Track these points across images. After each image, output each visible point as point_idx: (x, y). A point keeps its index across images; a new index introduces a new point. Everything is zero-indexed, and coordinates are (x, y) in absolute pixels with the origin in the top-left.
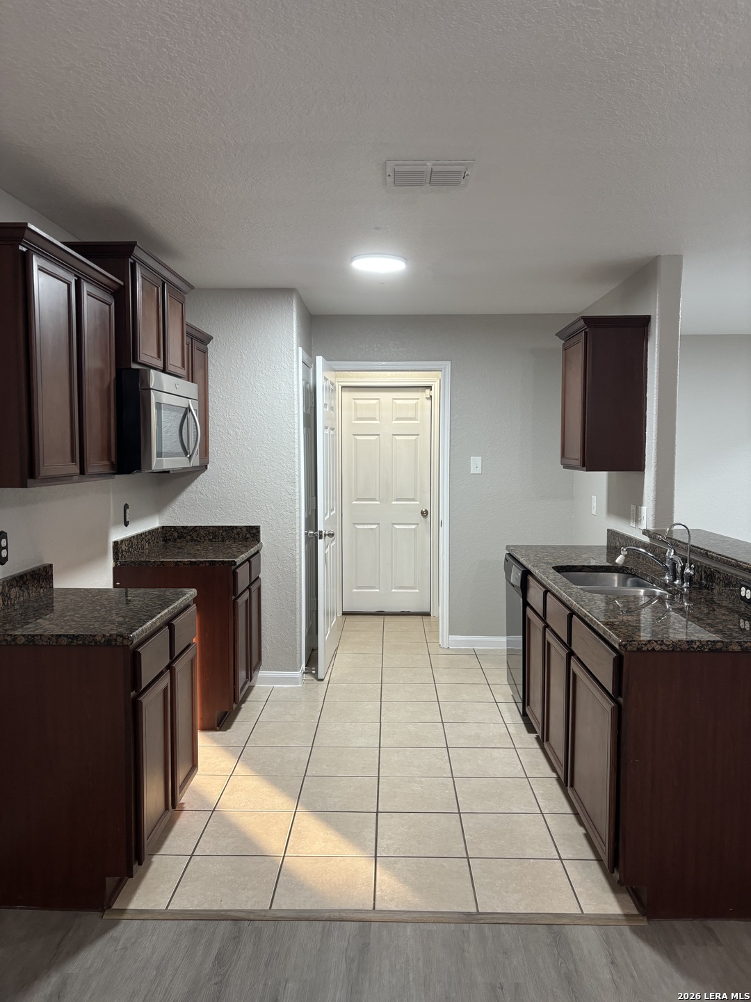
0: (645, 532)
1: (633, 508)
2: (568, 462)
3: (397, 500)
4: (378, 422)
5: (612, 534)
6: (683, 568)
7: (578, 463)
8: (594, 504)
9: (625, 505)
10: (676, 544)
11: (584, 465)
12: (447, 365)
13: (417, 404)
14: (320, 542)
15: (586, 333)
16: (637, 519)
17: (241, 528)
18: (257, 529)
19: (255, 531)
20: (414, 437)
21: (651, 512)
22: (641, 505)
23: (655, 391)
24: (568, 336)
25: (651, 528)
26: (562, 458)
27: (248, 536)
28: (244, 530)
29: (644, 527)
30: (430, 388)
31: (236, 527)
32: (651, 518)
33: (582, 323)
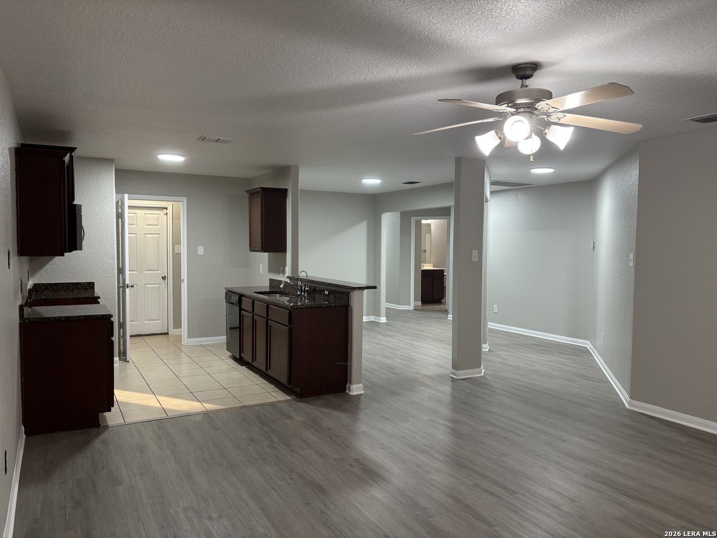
0: (288, 277)
1: (282, 268)
2: (252, 249)
3: (148, 270)
4: (135, 226)
5: (271, 281)
6: (305, 288)
7: (260, 249)
8: (261, 268)
9: (277, 267)
10: (302, 280)
11: (262, 250)
12: (185, 199)
13: (159, 216)
14: (127, 290)
15: (262, 194)
16: (284, 273)
17: (84, 283)
18: (93, 283)
19: (92, 285)
20: (157, 236)
21: (290, 269)
22: (285, 266)
23: (290, 220)
24: (252, 194)
25: (290, 275)
26: (250, 247)
27: (88, 287)
28: (86, 284)
29: (287, 275)
30: (167, 209)
31: (81, 283)
32: (290, 272)
33: (260, 189)
